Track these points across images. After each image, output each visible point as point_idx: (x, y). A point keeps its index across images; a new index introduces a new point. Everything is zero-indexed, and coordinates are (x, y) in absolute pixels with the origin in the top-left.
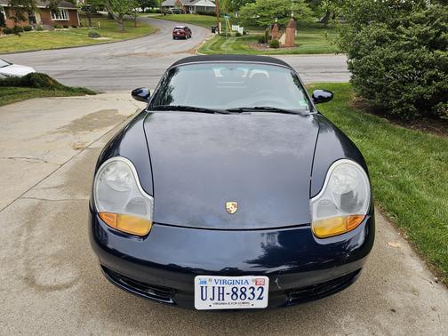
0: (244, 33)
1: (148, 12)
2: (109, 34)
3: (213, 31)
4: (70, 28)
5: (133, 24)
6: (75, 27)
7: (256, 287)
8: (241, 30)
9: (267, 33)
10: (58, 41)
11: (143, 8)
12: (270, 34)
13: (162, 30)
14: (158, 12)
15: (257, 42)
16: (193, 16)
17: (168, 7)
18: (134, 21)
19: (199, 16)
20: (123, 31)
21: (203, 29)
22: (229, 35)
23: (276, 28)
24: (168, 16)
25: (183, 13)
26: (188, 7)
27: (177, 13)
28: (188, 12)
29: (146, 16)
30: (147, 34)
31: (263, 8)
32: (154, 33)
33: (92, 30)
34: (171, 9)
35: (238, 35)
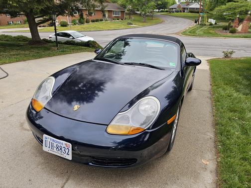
0: (215, 24)
1: (162, 11)
2: (137, 23)
3: (196, 22)
4: (120, 20)
5: (151, 18)
6: (122, 19)
7: (66, 148)
8: (213, 22)
9: (230, 24)
10: (113, 26)
11: (159, 10)
12: (232, 24)
13: (166, 21)
14: (167, 11)
15: (221, 29)
16: (187, 13)
17: (172, 9)
18: (152, 16)
19: (190, 13)
20: (145, 22)
21: (190, 21)
22: (205, 25)
23: (237, 21)
24: (172, 14)
25: (181, 12)
26: (184, 8)
27: (177, 12)
28: (184, 11)
29: (159, 14)
30: (157, 24)
31: (230, 9)
32: (160, 23)
33: (129, 21)
34: (174, 10)
35: (211, 24)
